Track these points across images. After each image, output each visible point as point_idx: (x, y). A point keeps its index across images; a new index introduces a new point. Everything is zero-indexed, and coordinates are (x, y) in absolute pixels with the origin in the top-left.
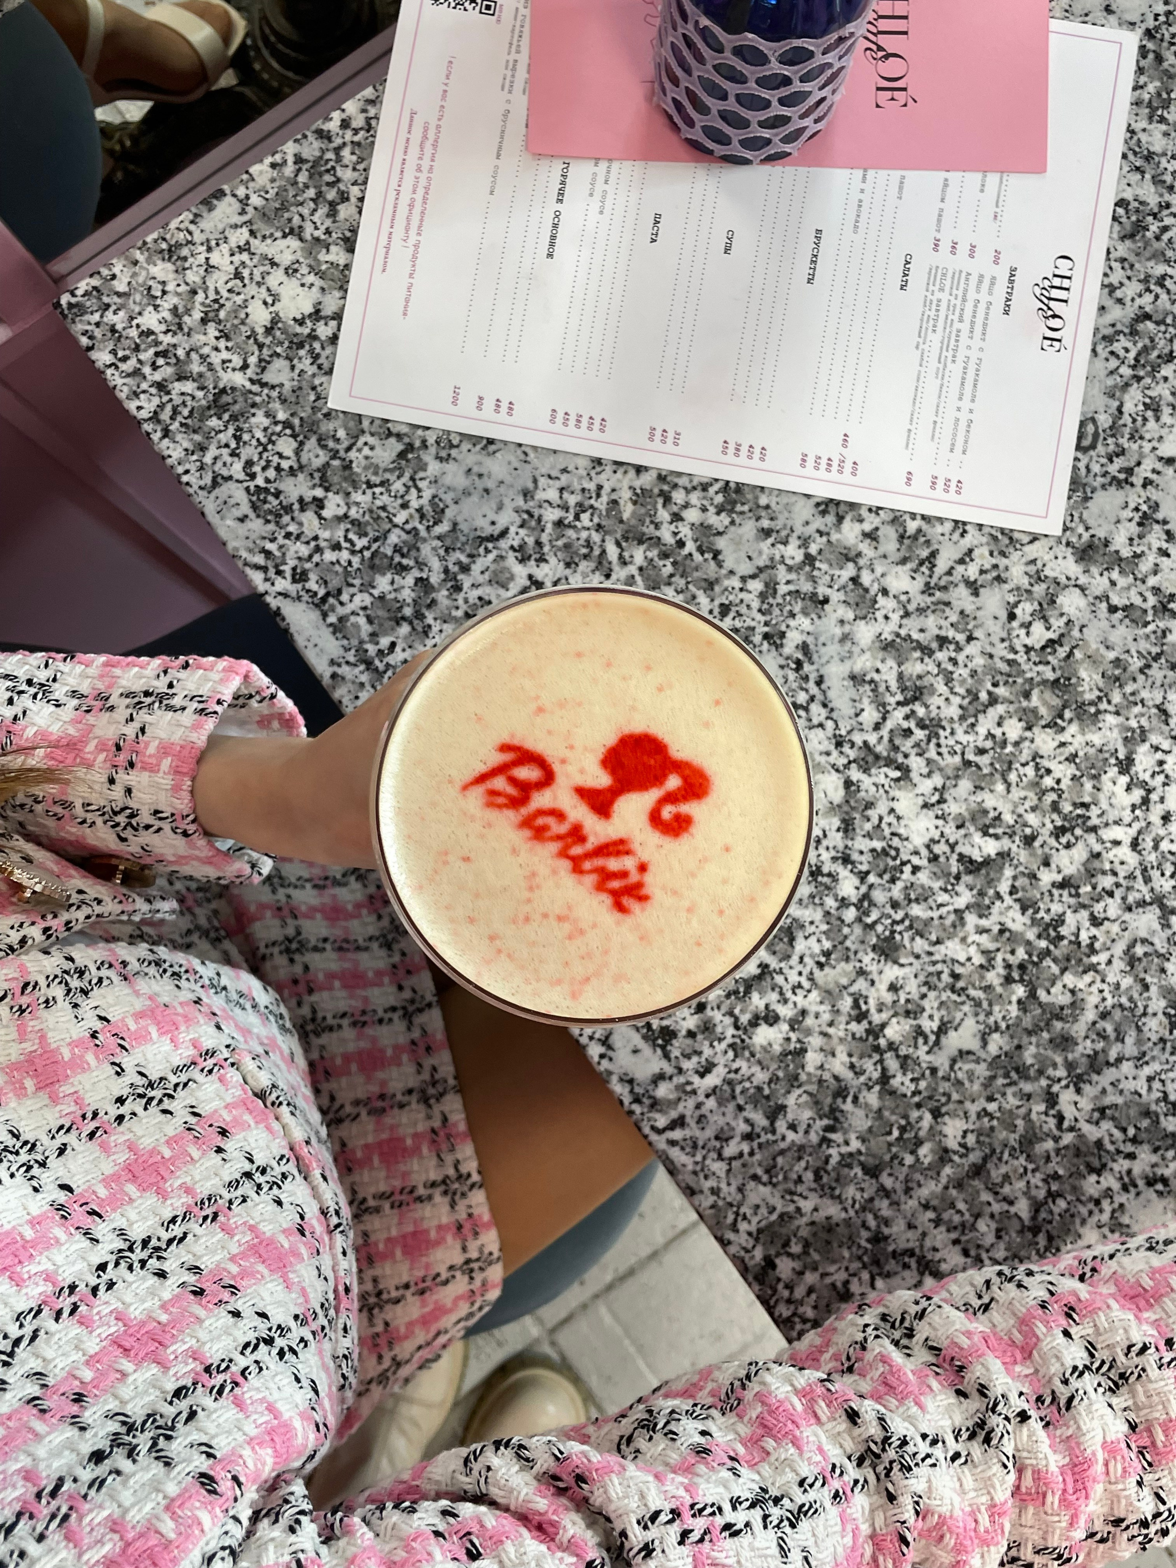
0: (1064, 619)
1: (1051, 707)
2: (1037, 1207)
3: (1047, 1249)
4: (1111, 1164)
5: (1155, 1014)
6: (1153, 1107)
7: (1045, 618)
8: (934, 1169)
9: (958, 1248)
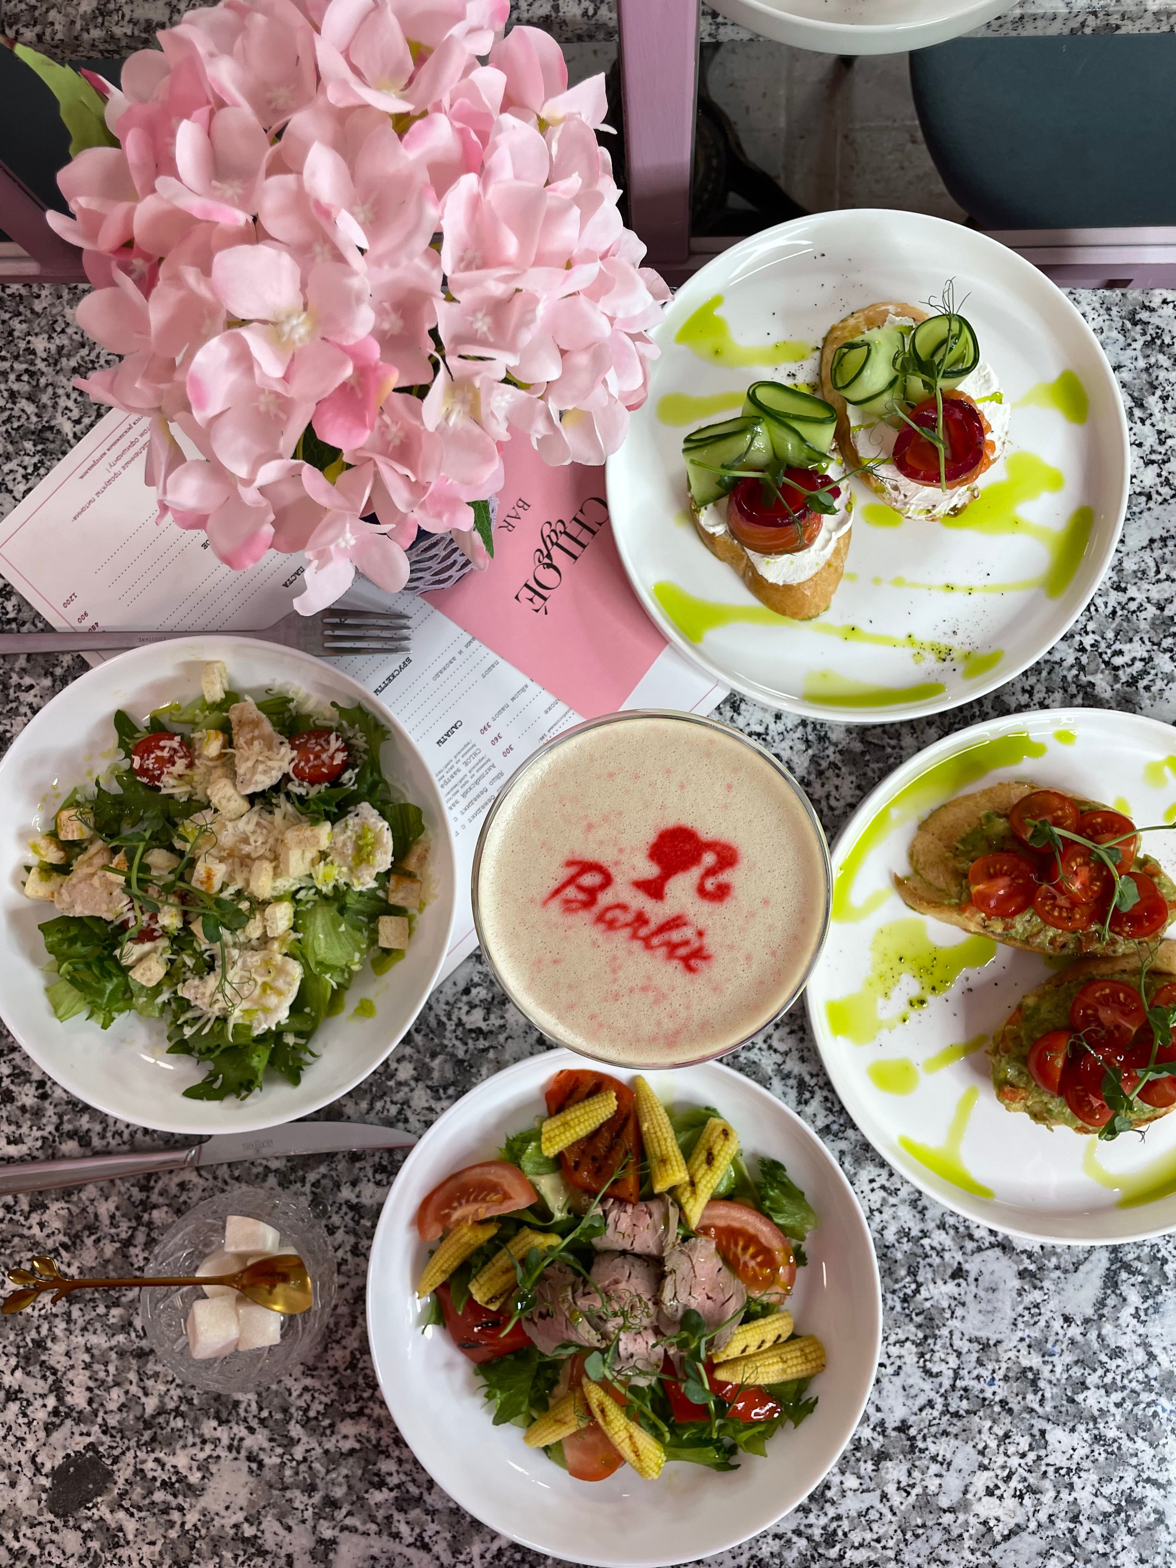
0: (502, 1022)
1: (442, 1076)
2: (161, 1411)
3: (145, 1444)
4: (233, 1424)
5: (345, 1348)
6: (293, 1410)
7: (488, 1011)
8: (112, 1331)
9: (88, 1394)
